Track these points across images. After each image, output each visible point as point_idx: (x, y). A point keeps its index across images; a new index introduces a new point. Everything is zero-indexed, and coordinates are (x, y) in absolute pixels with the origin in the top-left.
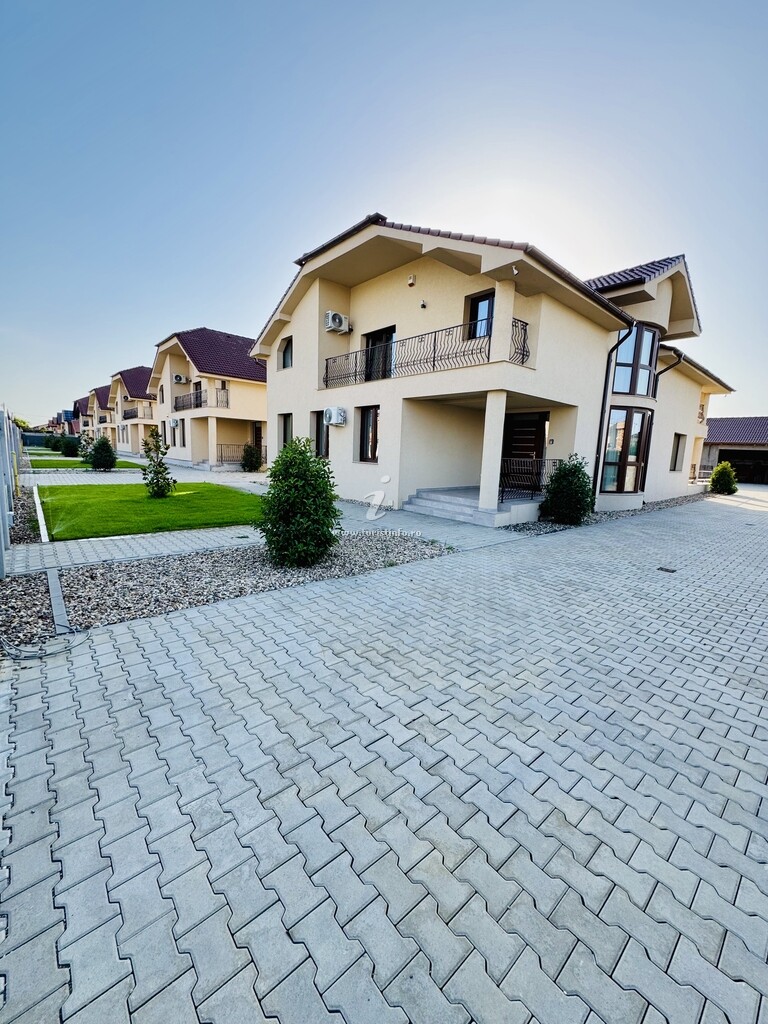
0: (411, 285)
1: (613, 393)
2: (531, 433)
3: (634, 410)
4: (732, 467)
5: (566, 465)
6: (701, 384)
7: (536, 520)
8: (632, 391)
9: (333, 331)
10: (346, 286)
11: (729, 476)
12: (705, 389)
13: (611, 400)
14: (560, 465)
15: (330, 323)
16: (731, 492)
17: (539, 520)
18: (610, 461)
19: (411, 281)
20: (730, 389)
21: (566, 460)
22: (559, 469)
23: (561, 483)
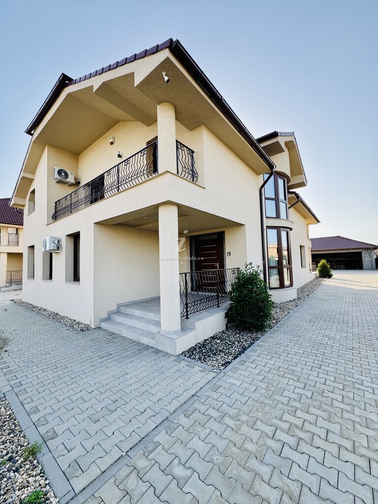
0: (112, 143)
1: (267, 217)
2: (212, 249)
3: (282, 229)
4: (327, 262)
5: (243, 274)
6: (305, 218)
7: (224, 328)
8: (278, 216)
9: (59, 182)
10: (75, 153)
11: (327, 268)
12: (308, 221)
13: (267, 223)
14: (238, 274)
15: (56, 176)
16: (330, 276)
17: (227, 327)
18: (272, 266)
19: (111, 141)
20: (318, 221)
21: (243, 269)
22: (238, 278)
23: (242, 292)
